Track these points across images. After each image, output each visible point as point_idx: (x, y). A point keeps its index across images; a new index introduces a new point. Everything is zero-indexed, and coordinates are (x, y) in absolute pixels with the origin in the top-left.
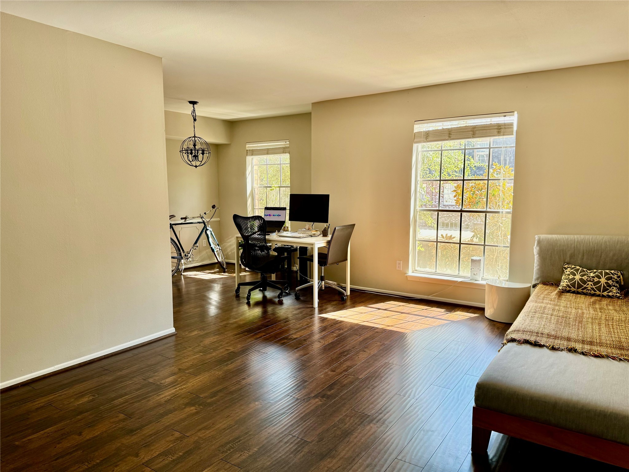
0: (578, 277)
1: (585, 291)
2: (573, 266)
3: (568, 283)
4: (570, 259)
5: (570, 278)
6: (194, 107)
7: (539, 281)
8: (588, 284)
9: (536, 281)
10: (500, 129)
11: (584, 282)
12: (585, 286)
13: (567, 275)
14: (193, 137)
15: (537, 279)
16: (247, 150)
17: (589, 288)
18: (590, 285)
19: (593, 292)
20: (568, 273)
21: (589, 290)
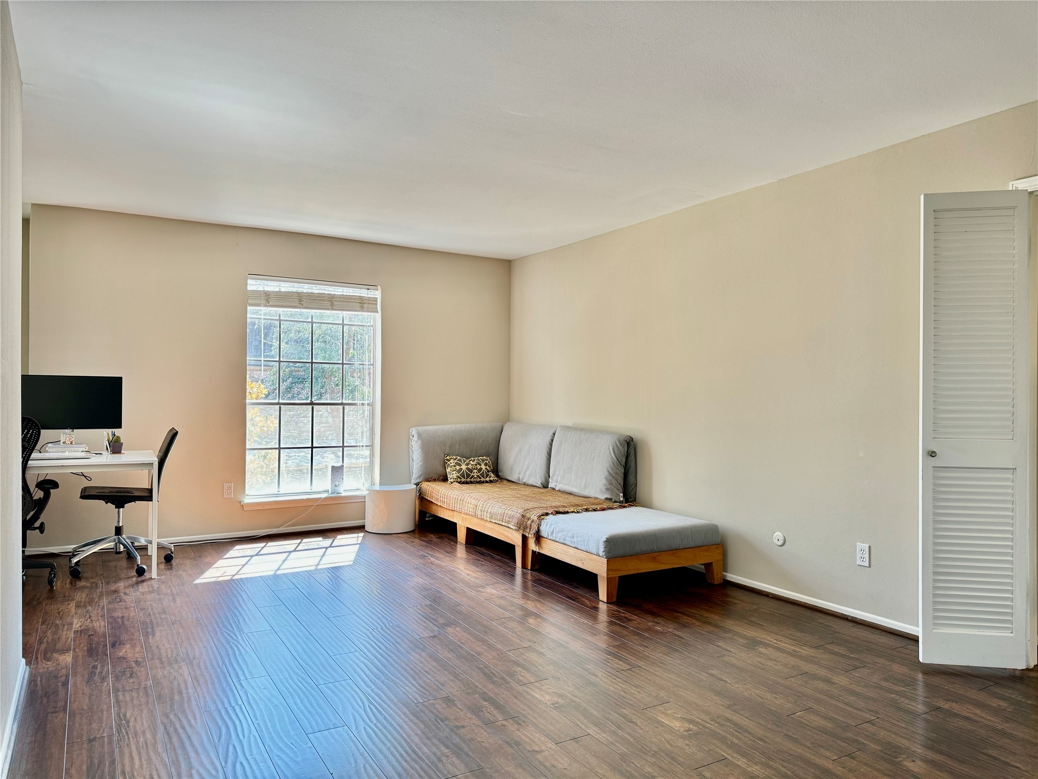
0: (464, 467)
1: (472, 480)
2: (455, 457)
3: (458, 475)
4: (450, 450)
5: (458, 469)
7: (421, 479)
8: (474, 472)
9: (418, 479)
10: (363, 304)
11: (471, 471)
12: (472, 474)
13: (453, 467)
15: (420, 477)
17: (476, 476)
18: (475, 473)
19: (479, 480)
20: (453, 464)
21: (475, 478)
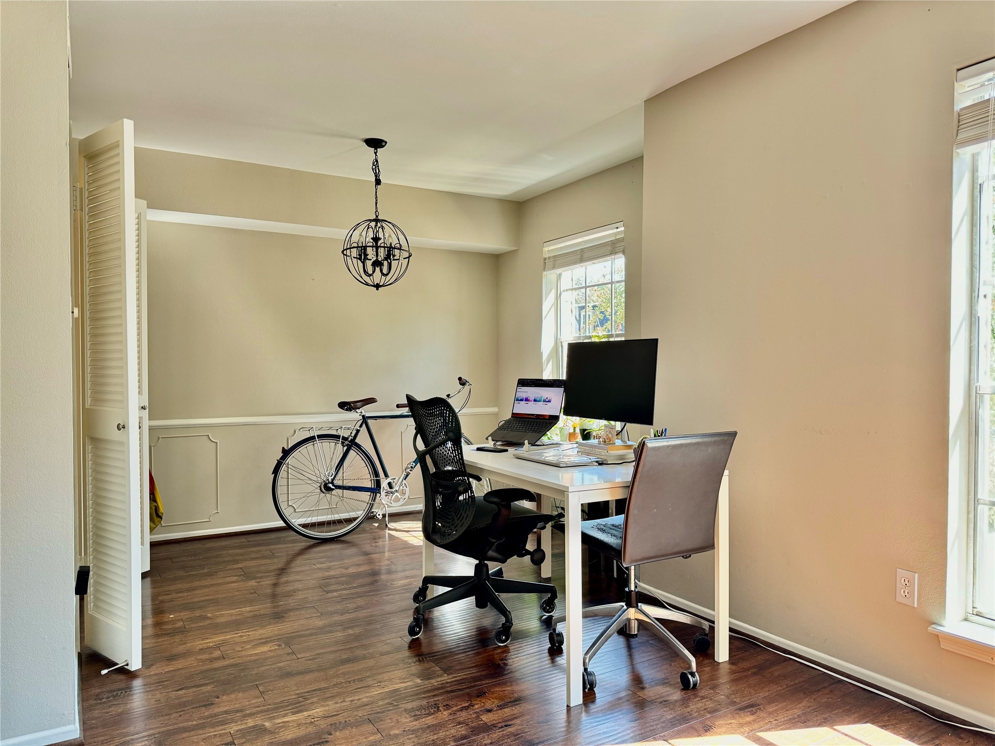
6: (376, 153)
14: (373, 220)
16: (545, 259)
